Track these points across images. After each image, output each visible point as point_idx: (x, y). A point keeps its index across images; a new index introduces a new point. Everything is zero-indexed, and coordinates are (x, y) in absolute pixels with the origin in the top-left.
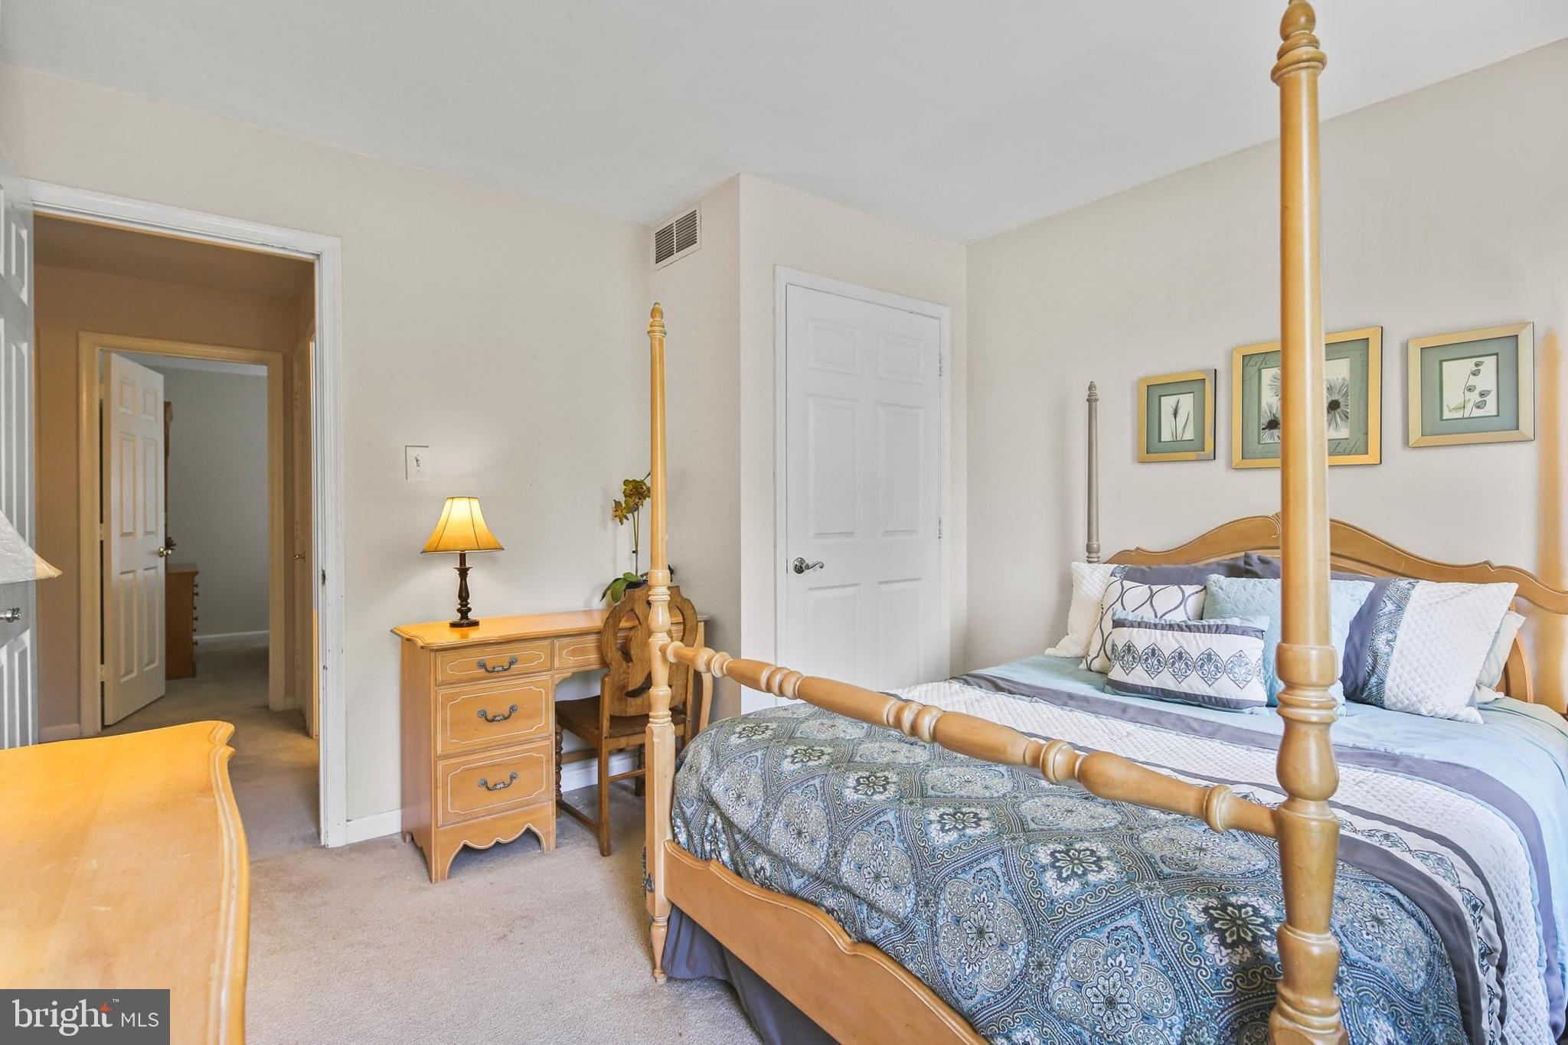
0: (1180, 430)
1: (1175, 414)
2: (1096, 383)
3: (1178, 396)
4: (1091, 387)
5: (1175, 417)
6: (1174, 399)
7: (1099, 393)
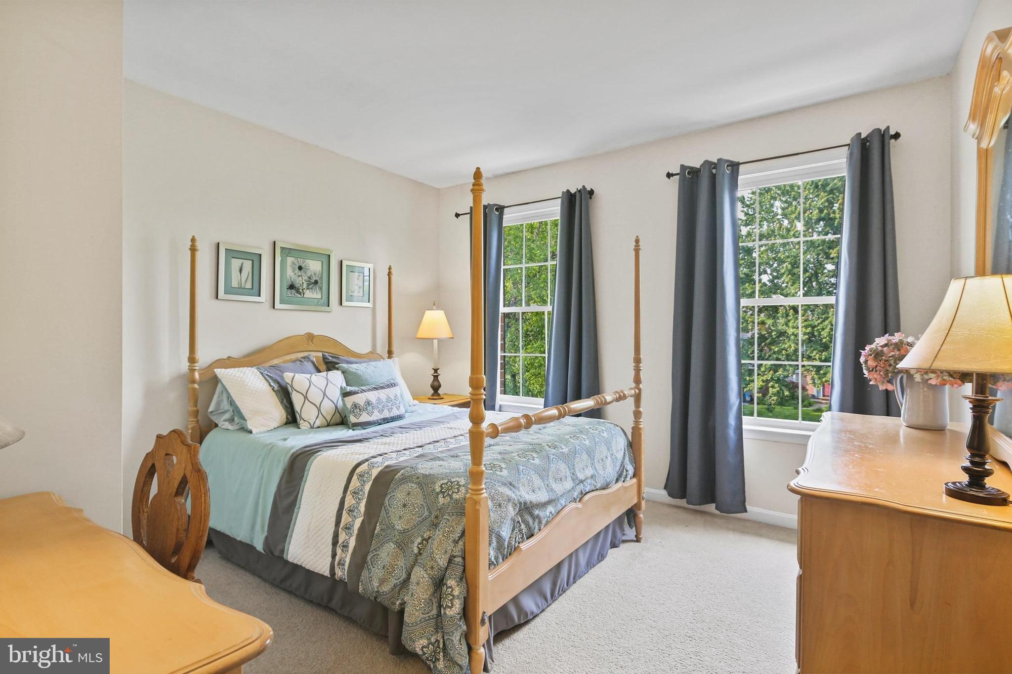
0: (243, 282)
1: (241, 271)
2: (196, 237)
3: (243, 260)
4: (193, 240)
5: (241, 273)
6: (240, 261)
7: (198, 244)
